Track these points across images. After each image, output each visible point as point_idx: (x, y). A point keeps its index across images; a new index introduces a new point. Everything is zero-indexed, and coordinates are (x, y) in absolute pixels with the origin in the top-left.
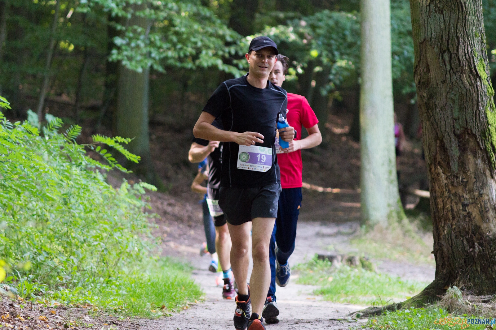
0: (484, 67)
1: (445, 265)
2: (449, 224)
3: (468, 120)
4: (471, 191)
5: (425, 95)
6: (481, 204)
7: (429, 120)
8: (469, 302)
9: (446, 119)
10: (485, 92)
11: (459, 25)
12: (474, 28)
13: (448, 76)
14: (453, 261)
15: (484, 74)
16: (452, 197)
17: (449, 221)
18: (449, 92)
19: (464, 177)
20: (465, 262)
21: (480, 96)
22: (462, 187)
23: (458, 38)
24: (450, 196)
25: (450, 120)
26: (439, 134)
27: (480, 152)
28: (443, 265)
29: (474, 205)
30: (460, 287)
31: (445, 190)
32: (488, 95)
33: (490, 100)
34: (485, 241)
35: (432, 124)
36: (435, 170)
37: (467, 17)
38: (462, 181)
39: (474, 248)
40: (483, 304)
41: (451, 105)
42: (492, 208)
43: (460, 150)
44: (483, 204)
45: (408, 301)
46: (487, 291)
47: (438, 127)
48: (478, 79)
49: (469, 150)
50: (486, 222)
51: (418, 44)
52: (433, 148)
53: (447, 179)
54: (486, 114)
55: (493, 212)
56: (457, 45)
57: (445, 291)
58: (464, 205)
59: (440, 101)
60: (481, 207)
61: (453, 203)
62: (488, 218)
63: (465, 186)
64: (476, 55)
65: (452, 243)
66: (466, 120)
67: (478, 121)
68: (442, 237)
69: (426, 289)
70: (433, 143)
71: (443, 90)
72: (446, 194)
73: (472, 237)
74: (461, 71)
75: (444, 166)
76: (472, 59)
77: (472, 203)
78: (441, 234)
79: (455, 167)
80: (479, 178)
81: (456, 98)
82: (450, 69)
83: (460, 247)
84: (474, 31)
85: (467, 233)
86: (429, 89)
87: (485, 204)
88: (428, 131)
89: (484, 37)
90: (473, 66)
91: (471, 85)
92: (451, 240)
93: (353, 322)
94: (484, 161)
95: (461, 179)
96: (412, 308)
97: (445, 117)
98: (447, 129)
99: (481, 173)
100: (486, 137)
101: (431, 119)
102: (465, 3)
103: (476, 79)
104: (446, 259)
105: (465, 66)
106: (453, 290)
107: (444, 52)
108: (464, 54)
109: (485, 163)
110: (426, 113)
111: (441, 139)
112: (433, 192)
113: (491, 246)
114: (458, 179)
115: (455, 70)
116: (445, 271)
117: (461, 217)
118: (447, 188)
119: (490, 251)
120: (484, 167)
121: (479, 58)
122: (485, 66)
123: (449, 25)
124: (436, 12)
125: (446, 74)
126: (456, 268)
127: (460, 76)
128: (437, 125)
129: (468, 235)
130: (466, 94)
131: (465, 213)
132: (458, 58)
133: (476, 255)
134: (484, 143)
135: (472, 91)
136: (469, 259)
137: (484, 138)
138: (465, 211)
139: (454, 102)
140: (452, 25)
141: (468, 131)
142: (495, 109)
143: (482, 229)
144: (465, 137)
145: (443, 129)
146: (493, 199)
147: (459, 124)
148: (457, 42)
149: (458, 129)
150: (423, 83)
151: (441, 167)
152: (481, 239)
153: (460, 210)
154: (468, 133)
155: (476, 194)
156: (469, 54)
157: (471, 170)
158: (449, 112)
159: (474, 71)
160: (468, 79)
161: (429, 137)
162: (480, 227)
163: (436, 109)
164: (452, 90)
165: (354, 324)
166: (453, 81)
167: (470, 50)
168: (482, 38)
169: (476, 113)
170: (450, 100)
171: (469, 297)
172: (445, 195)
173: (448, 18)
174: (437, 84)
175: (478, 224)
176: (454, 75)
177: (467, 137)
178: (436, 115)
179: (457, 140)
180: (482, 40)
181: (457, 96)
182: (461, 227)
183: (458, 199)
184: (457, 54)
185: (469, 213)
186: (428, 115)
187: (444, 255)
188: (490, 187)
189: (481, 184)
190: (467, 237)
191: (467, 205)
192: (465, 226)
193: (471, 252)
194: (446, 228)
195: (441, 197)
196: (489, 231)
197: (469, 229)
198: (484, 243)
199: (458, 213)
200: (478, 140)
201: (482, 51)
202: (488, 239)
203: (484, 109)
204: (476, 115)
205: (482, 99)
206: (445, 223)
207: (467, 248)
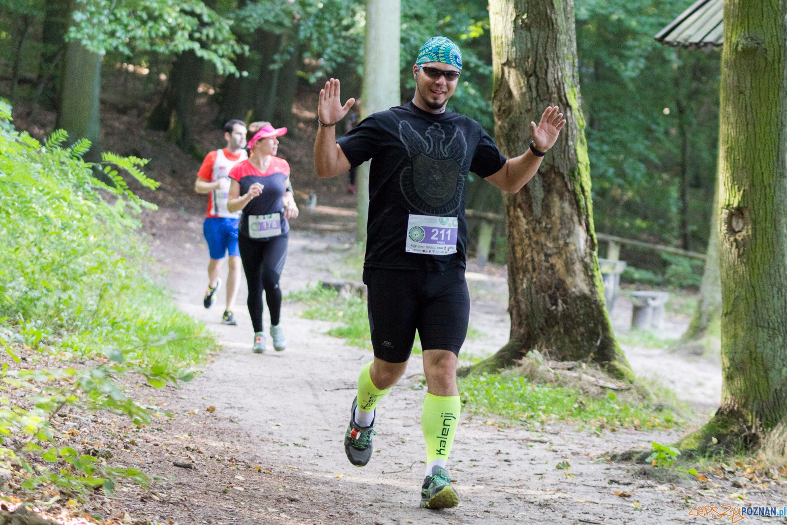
0: (575, 95)
1: (523, 324)
2: (528, 276)
3: (556, 156)
4: (556, 239)
5: (506, 125)
6: (566, 255)
8: (551, 369)
10: (575, 125)
11: (549, 44)
12: (565, 49)
13: (534, 104)
14: (532, 320)
15: (575, 103)
16: (534, 245)
17: (529, 273)
19: (548, 222)
20: (546, 321)
21: (569, 128)
22: (545, 234)
23: (546, 60)
27: (567, 194)
28: (520, 324)
29: (558, 255)
30: (543, 352)
31: (525, 237)
32: (578, 127)
33: (581, 134)
34: (570, 298)
36: (514, 213)
37: (558, 36)
38: (546, 228)
39: (557, 305)
40: (568, 372)
42: (578, 260)
43: (544, 190)
44: (568, 255)
45: (478, 365)
46: (571, 356)
48: (568, 109)
49: (555, 191)
50: (571, 276)
51: (500, 66)
53: (527, 224)
54: (575, 150)
55: (580, 264)
56: (546, 68)
57: (524, 355)
58: (547, 256)
60: (567, 258)
61: (535, 252)
62: (574, 272)
63: (549, 233)
64: (567, 81)
65: (532, 298)
66: (553, 157)
67: (567, 158)
68: (519, 291)
69: (502, 351)
72: (526, 241)
74: (548, 99)
75: (525, 209)
76: (562, 86)
77: (556, 254)
78: (519, 288)
79: (538, 210)
80: (565, 223)
82: (537, 97)
83: (542, 304)
84: (566, 52)
85: (550, 288)
86: (511, 119)
87: (571, 255)
89: (576, 60)
90: (563, 94)
92: (531, 296)
93: (419, 389)
94: (571, 204)
95: (544, 224)
96: (485, 373)
99: (568, 218)
100: (574, 176)
102: (556, 19)
103: (566, 109)
104: (524, 317)
105: (554, 93)
106: (534, 356)
107: (531, 76)
108: (553, 80)
109: (572, 208)
112: (511, 237)
113: (577, 305)
114: (541, 225)
115: (542, 98)
116: (522, 331)
118: (528, 235)
119: (576, 310)
120: (572, 212)
121: (570, 84)
123: (537, 44)
124: (522, 28)
125: (532, 102)
126: (535, 329)
129: (551, 289)
131: (547, 265)
132: (547, 84)
134: (572, 183)
136: (551, 319)
137: (573, 178)
138: (548, 262)
140: (540, 45)
141: (554, 170)
142: (586, 144)
143: (566, 284)
144: (551, 175)
146: (580, 250)
148: (545, 64)
150: (504, 111)
151: (522, 209)
152: (565, 295)
153: (542, 260)
154: (555, 173)
155: (561, 242)
156: (560, 79)
157: (557, 214)
159: (564, 100)
162: (563, 282)
165: (420, 392)
167: (560, 74)
168: (573, 61)
169: (565, 148)
171: (550, 363)
172: (525, 243)
173: (536, 37)
174: (521, 113)
175: (562, 278)
177: (553, 176)
179: (541, 179)
180: (574, 62)
182: (542, 281)
183: (540, 247)
184: (545, 79)
185: (552, 265)
186: (508, 149)
187: (521, 313)
188: (578, 235)
189: (567, 232)
190: (550, 292)
191: (550, 255)
192: (548, 280)
193: (553, 311)
194: (525, 281)
195: (520, 244)
196: (575, 286)
197: (552, 284)
198: (569, 300)
199: (540, 264)
200: (566, 179)
201: (573, 76)
202: (573, 295)
203: (574, 144)
204: (565, 150)
205: (572, 132)
206: (524, 276)
207: (549, 305)
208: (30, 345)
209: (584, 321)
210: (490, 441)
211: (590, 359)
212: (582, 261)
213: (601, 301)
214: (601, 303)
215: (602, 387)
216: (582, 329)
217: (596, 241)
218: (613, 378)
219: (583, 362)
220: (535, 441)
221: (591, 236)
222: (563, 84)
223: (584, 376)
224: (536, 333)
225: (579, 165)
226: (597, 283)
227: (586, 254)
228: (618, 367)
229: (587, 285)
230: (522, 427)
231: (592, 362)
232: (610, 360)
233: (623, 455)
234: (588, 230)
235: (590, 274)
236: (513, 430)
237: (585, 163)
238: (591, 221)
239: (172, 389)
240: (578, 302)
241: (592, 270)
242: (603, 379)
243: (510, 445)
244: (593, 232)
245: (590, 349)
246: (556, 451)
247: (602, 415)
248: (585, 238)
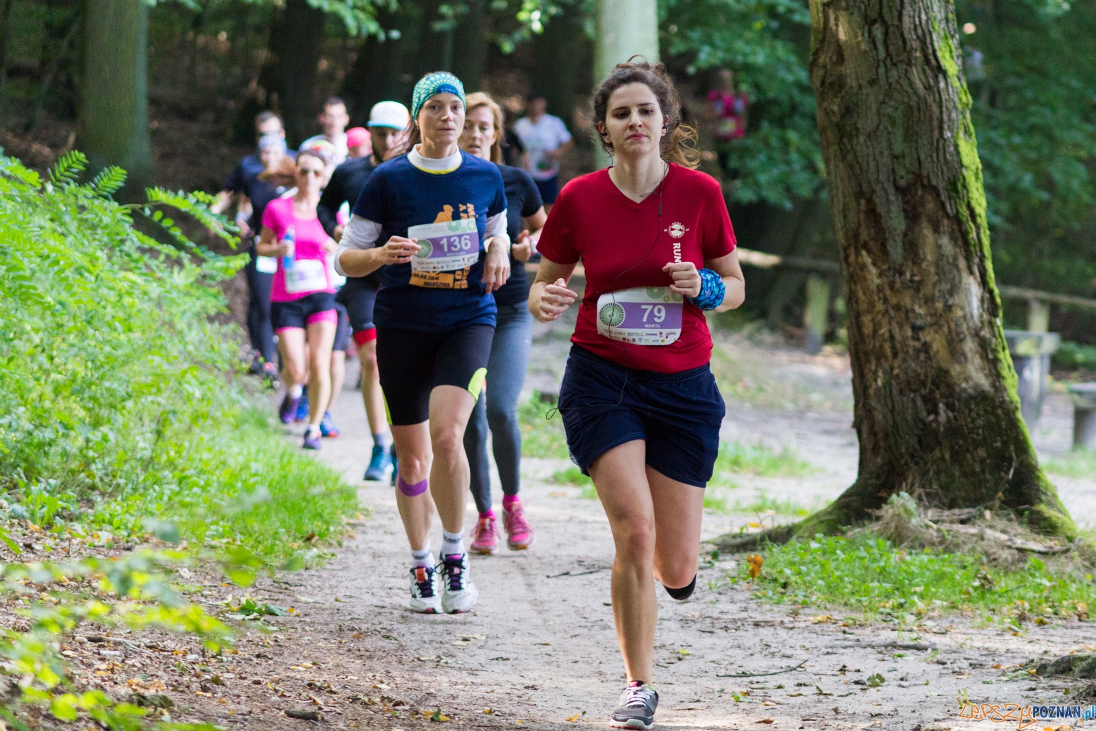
0: (951, 52)
1: (879, 447)
2: (886, 366)
3: (923, 157)
4: (929, 300)
5: (835, 108)
6: (949, 327)
7: (844, 159)
8: (931, 524)
9: (877, 157)
10: (954, 103)
13: (882, 70)
14: (896, 440)
15: (951, 66)
16: (892, 313)
17: (887, 360)
18: (883, 103)
19: (916, 271)
20: (920, 442)
21: (944, 109)
22: (911, 292)
24: (887, 311)
25: (885, 160)
26: (864, 187)
27: (946, 222)
28: (875, 449)
29: (936, 327)
30: (916, 494)
31: (876, 298)
32: (960, 107)
33: (964, 117)
34: (959, 400)
35: (851, 167)
36: (857, 258)
38: (911, 281)
39: (937, 413)
40: (960, 526)
41: (886, 128)
42: (970, 334)
43: (906, 218)
44: (953, 326)
45: (807, 521)
46: (964, 499)
47: (862, 174)
48: (941, 77)
49: (924, 218)
50: (959, 362)
51: (821, 9)
52: (852, 215)
53: (880, 275)
54: (956, 146)
55: (973, 341)
56: (899, 8)
57: (884, 500)
58: (916, 329)
59: (866, 121)
60: (950, 331)
61: (894, 325)
62: (964, 354)
63: (918, 290)
64: (937, 28)
65: (893, 403)
66: (919, 159)
67: (942, 160)
68: (871, 392)
69: (844, 496)
70: (853, 205)
71: (872, 98)
72: (880, 306)
73: (932, 392)
74: (906, 61)
75: (875, 250)
76: (928, 37)
77: (931, 325)
78: (870, 386)
79: (896, 251)
80: (944, 274)
81: (899, 115)
82: (886, 58)
83: (910, 411)
85: (923, 384)
86: (842, 97)
87: (957, 325)
88: (842, 180)
90: (930, 51)
91: (928, 88)
92: (892, 400)
93: (706, 568)
94: (953, 238)
95: (908, 275)
96: (819, 535)
97: (876, 152)
98: (881, 177)
99: (949, 264)
100: (956, 191)
101: (850, 157)
103: (937, 77)
104: (881, 436)
105: (916, 50)
106: (901, 501)
107: (874, 22)
108: (912, 27)
109: (956, 245)
110: (839, 144)
111: (868, 195)
112: (853, 301)
113: (971, 411)
114: (903, 277)
115: (895, 60)
116: (879, 460)
117: (911, 352)
118: (881, 295)
119: (969, 419)
120: (955, 253)
121: (942, 33)
122: (953, 49)
125: (878, 66)
126: (901, 455)
127: (906, 70)
128: (861, 169)
129: (925, 387)
130: (919, 106)
131: (917, 344)
132: (902, 35)
133: (942, 429)
134: (953, 203)
135: (930, 100)
136: (928, 438)
137: (954, 195)
138: (918, 339)
139: (893, 123)
141: (922, 182)
142: (974, 135)
143: (951, 376)
144: (916, 191)
145: (872, 177)
146: (972, 316)
147: (904, 167)
148: (899, 2)
149: (902, 177)
150: (831, 84)
151: (869, 252)
152: (951, 395)
153: (907, 338)
154: (923, 186)
155: (939, 305)
156: (924, 25)
157: (929, 257)
158: (884, 144)
159: (933, 61)
160: (922, 77)
161: (843, 192)
162: (947, 372)
163: (858, 138)
164: (891, 99)
165: (709, 571)
166: (892, 80)
167: (924, 17)
169: (938, 143)
170: (886, 119)
171: (930, 513)
172: (877, 309)
174: (860, 87)
175: (944, 365)
176: (894, 69)
177: (920, 192)
178: (859, 148)
179: (900, 198)
181: (900, 110)
182: (910, 373)
183: (903, 315)
184: (899, 27)
185: (925, 344)
186: (841, 150)
187: (877, 428)
188: (968, 291)
189: (949, 286)
190: (923, 392)
191: (921, 328)
192: (919, 370)
193: (931, 422)
194: (880, 374)
195: (868, 312)
196: (966, 379)
197: (926, 377)
198: (957, 403)
199: (904, 344)
200: (943, 198)
201: (947, 20)
202: (964, 395)
203: (953, 136)
204: (938, 148)
205: (950, 115)
206: (878, 365)
207: (924, 414)
208: (39, 521)
209: (985, 438)
210: (830, 650)
211: (997, 503)
212: (976, 334)
213: (1011, 402)
214: (1012, 407)
215: (1020, 550)
216: (982, 453)
217: (998, 300)
218: (1038, 533)
219: (986, 508)
220: (907, 647)
221: (991, 292)
222: (930, 34)
223: (989, 533)
224: (903, 462)
225: (964, 171)
226: (1005, 372)
227: (982, 323)
228: (1047, 515)
229: (986, 376)
230: (884, 624)
231: (1001, 508)
232: (1032, 504)
233: (1057, 663)
234: (984, 282)
235: (991, 356)
236: (868, 631)
237: (973, 168)
238: (989, 265)
239: (284, 586)
240: (973, 406)
241: (994, 351)
242: (1024, 538)
243: (865, 656)
244: (993, 284)
245: (997, 485)
246: (944, 663)
247: (1022, 598)
248: (979, 296)
